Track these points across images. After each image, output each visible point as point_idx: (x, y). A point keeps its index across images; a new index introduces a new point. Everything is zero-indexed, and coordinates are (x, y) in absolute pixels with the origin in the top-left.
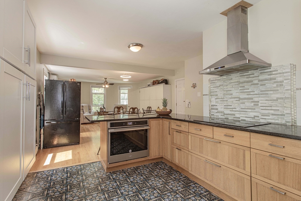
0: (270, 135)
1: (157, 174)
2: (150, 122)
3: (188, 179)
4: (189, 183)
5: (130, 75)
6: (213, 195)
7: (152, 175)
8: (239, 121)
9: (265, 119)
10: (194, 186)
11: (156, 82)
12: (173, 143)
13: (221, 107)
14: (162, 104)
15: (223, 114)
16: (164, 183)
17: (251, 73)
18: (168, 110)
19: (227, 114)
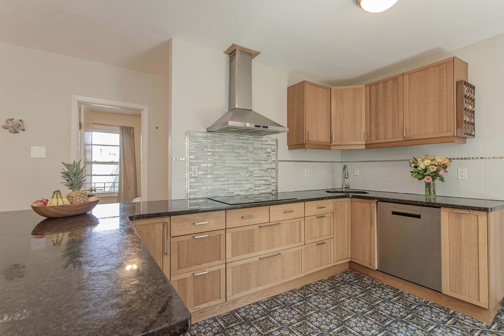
9: (258, 190)
13: (209, 180)
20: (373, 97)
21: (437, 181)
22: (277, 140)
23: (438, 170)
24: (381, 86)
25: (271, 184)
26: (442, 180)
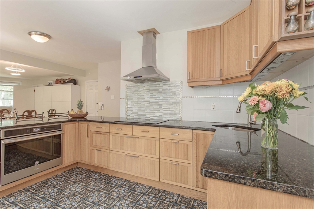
0: (172, 128)
1: (74, 180)
2: (64, 126)
3: (108, 176)
4: (110, 179)
5: (23, 68)
6: (131, 183)
7: (68, 183)
8: (149, 120)
9: (166, 117)
10: (115, 180)
11: (60, 82)
12: (91, 145)
13: (136, 109)
14: (77, 106)
15: (137, 115)
16: (84, 187)
17: (158, 84)
18: (84, 113)
19: (140, 115)
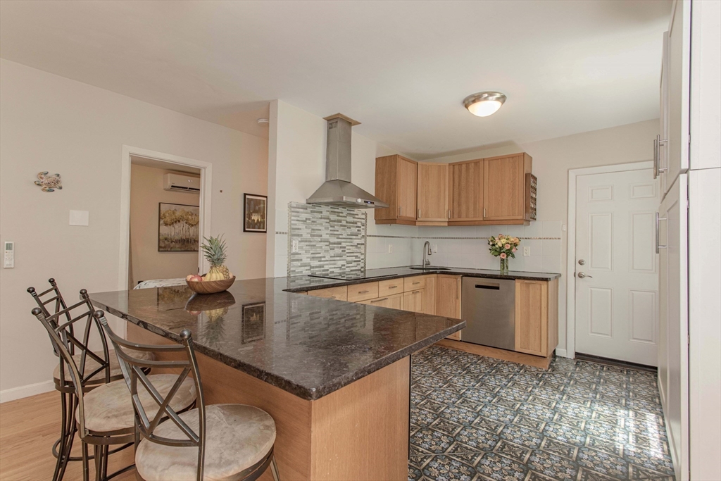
13: (307, 256)
15: (308, 268)
19: (314, 267)
20: (456, 176)
21: (510, 258)
22: (366, 214)
23: (511, 248)
24: (464, 166)
25: (360, 261)
26: (513, 256)
